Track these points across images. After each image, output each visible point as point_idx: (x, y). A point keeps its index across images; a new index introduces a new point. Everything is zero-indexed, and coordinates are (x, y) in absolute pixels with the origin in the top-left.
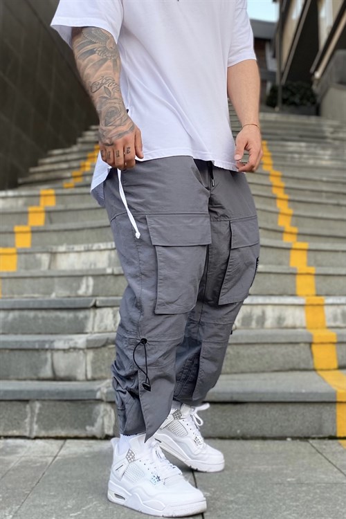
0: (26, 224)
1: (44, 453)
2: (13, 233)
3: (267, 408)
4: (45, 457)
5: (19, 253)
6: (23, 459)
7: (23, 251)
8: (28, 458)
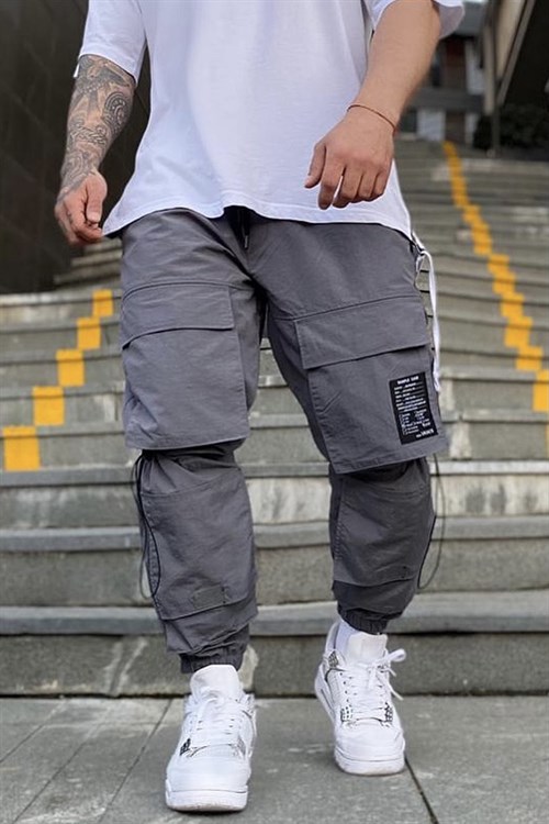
0: (74, 346)
1: (138, 718)
2: (54, 362)
3: (513, 643)
4: (141, 724)
5: (66, 396)
6: (103, 728)
7: (74, 392)
8: (111, 726)
